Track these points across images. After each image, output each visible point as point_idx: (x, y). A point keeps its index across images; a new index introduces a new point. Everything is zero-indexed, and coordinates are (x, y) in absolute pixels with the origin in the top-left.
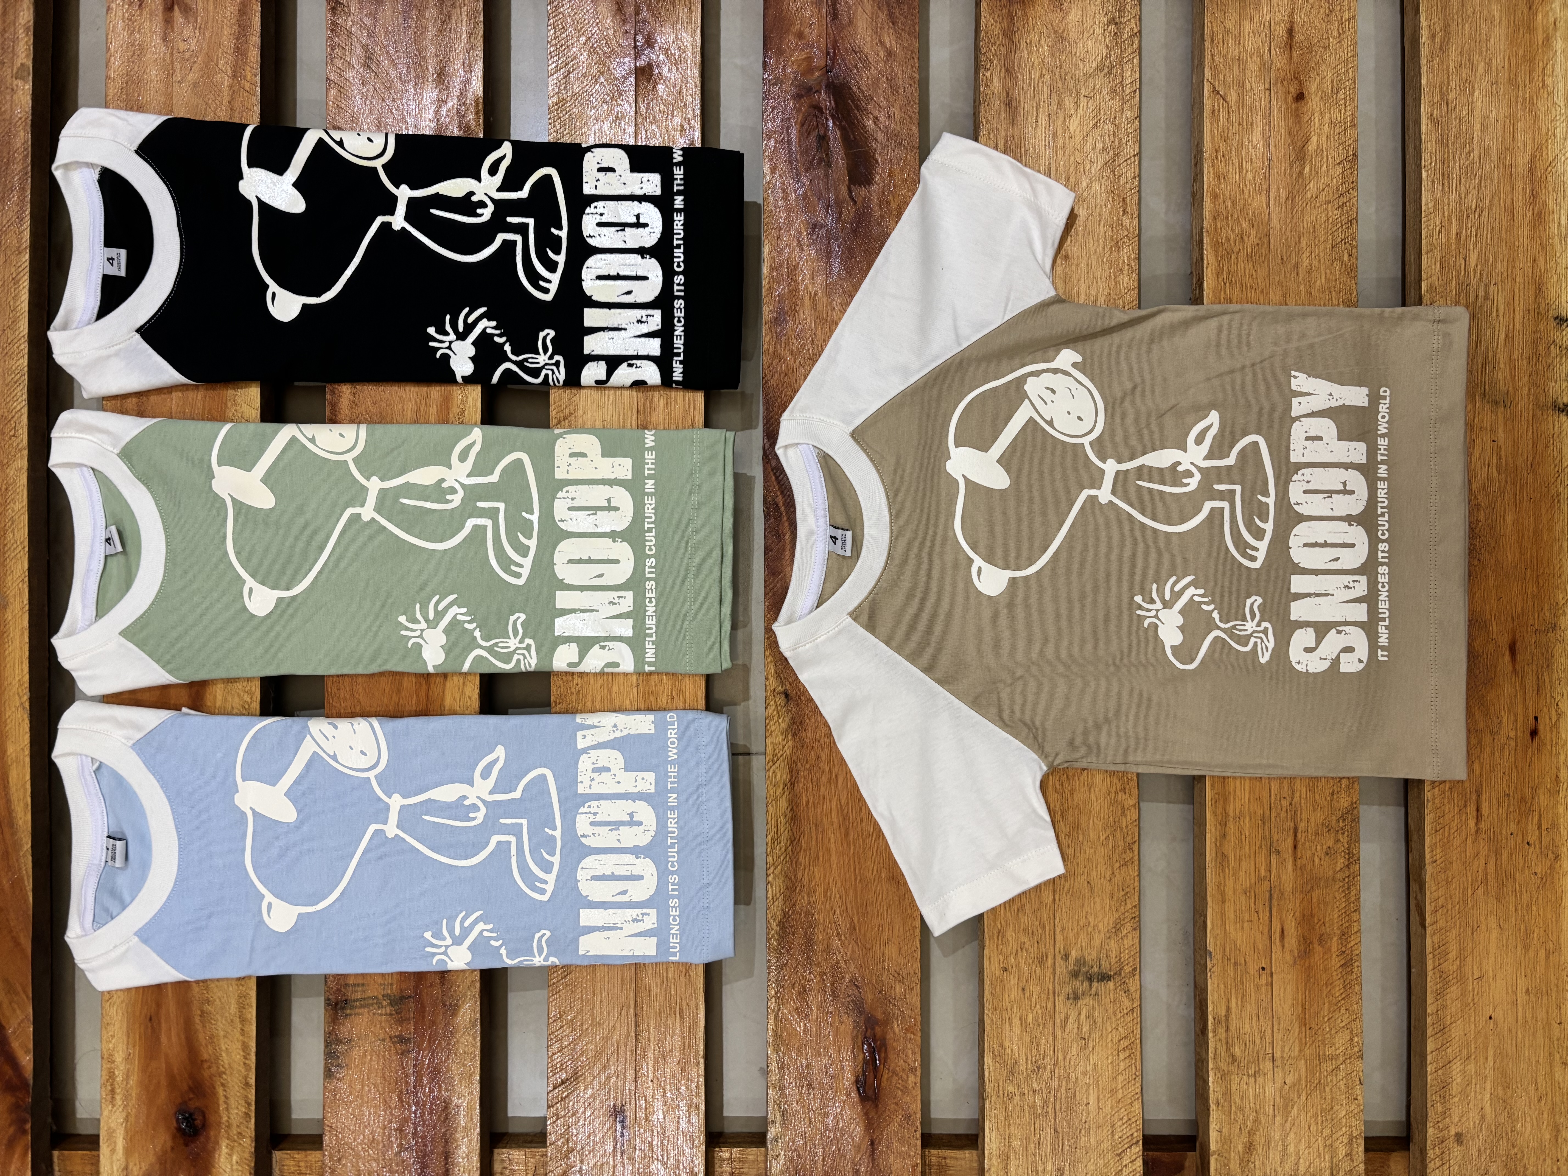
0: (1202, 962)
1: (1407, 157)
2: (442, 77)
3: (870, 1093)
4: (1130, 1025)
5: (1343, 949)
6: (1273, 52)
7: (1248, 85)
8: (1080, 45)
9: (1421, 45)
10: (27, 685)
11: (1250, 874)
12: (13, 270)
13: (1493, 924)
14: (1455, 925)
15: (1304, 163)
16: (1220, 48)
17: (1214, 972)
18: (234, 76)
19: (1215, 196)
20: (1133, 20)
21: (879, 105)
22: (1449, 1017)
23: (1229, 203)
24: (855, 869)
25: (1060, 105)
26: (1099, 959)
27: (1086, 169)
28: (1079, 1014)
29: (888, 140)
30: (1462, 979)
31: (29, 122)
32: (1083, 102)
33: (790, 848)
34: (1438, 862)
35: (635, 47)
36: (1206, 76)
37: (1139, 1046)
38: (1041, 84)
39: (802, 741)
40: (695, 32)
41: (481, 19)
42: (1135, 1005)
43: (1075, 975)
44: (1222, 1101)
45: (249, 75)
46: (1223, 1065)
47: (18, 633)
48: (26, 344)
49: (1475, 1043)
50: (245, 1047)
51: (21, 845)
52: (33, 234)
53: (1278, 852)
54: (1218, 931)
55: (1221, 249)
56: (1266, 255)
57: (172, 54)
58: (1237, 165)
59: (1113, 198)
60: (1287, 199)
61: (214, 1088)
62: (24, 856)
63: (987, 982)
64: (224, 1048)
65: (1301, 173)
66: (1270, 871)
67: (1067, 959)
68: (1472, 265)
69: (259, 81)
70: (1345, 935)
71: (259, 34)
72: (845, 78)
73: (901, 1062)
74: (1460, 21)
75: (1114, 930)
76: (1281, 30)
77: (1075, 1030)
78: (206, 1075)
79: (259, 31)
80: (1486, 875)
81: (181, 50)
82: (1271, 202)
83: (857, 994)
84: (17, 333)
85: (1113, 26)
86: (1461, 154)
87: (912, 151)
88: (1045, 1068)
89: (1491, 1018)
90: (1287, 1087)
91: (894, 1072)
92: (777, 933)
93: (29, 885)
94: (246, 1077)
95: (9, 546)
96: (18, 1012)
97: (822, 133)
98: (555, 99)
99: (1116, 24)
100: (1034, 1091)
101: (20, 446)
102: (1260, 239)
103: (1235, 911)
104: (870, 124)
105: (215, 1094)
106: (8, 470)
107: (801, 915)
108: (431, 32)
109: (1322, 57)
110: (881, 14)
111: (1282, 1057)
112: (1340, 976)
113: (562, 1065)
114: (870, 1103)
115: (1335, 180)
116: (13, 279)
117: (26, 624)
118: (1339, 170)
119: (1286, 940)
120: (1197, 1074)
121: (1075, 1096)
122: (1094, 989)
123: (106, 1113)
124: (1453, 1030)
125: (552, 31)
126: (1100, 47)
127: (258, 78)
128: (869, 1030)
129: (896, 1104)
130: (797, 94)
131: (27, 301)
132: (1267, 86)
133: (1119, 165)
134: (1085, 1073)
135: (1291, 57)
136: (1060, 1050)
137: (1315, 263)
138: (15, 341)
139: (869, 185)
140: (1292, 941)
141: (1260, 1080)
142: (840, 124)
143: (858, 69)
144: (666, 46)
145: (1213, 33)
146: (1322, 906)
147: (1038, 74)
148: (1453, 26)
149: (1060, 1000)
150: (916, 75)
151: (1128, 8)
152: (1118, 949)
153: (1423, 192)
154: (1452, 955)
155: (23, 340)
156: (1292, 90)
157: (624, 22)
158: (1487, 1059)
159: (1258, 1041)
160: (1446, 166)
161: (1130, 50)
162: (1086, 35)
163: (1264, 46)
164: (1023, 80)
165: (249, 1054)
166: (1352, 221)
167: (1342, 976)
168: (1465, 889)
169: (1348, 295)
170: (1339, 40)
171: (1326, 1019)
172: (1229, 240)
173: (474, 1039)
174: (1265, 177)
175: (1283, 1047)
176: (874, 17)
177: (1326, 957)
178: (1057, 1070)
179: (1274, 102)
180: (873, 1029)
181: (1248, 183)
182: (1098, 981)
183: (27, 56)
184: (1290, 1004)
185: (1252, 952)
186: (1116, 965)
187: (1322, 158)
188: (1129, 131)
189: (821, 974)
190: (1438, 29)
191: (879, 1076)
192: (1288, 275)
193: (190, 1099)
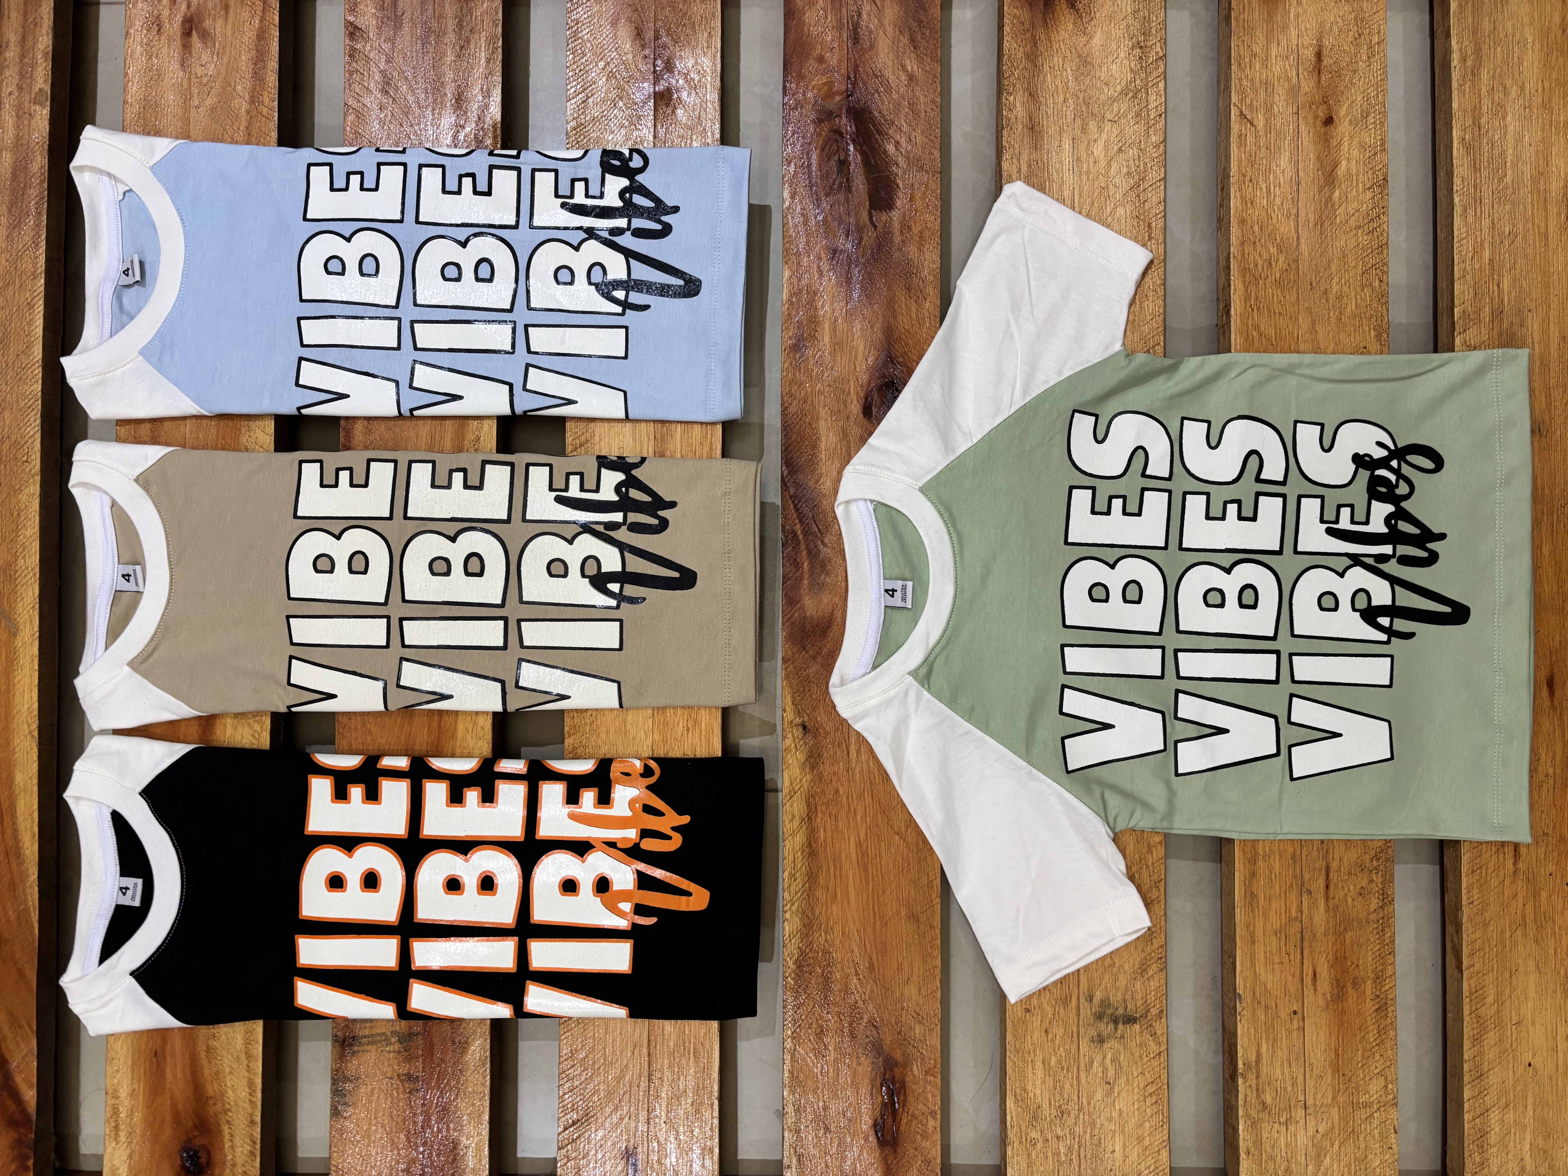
0: (1231, 1005)
1: (1438, 182)
2: (460, 102)
3: (889, 1137)
4: (1157, 1069)
5: (1378, 993)
6: (1301, 76)
7: (1276, 109)
8: (1104, 69)
9: (1453, 69)
10: (36, 713)
11: (1280, 915)
12: (28, 295)
13: (1532, 966)
14: (1493, 968)
15: (1334, 188)
16: (1247, 71)
17: (1244, 1016)
18: (252, 101)
19: (1243, 222)
20: (1158, 44)
21: (901, 130)
22: (1486, 1064)
23: (1256, 228)
24: (873, 907)
25: (1084, 129)
26: (1125, 1001)
27: (1111, 194)
28: (1105, 1057)
29: (909, 164)
30: (1499, 1024)
31: (46, 147)
32: (1108, 126)
33: (807, 885)
34: (1475, 903)
35: (655, 72)
36: (1233, 100)
37: (1166, 1091)
38: (1065, 109)
39: (820, 776)
40: (715, 56)
41: (500, 43)
42: (1162, 1049)
43: (1099, 1017)
44: (1253, 1150)
45: (267, 100)
46: (1253, 1113)
47: (28, 660)
48: (40, 369)
49: (1514, 1090)
50: (251, 1084)
51: (28, 876)
52: (48, 260)
53: (1310, 892)
54: (1248, 974)
55: (1248, 275)
56: (1294, 281)
57: (190, 79)
58: (1264, 189)
59: (1138, 223)
60: (1316, 224)
61: (219, 1125)
62: (30, 886)
63: (1009, 1023)
64: (229, 1084)
65: (1330, 197)
66: (1301, 912)
67: (1091, 1000)
68: (1506, 292)
69: (276, 107)
70: (1379, 978)
71: (277, 59)
72: (865, 103)
73: (921, 1106)
74: (1492, 44)
75: (1139, 971)
76: (1309, 54)
77: (1100, 1074)
78: (211, 1112)
79: (277, 56)
80: (1524, 917)
81: (199, 75)
82: (1300, 228)
83: (876, 1035)
84: (31, 358)
85: (1138, 50)
86: (1493, 179)
87: (934, 176)
88: (1069, 1113)
89: (1530, 1065)
90: (1319, 1136)
91: (913, 1116)
92: (794, 972)
93: (35, 917)
94: (251, 1115)
95: (20, 572)
96: (22, 1046)
97: (842, 158)
98: (573, 124)
99: (1141, 47)
100: (1058, 1138)
101: (33, 471)
102: (1289, 265)
103: (1265, 953)
104: (891, 148)
105: (220, 1132)
106: (20, 496)
107: (818, 953)
108: (450, 58)
109: (1351, 81)
110: (902, 38)
111: (1315, 1104)
112: (1374, 1021)
113: (573, 1105)
114: (889, 1147)
115: (1365, 205)
116: (28, 304)
117: (36, 650)
118: (1369, 194)
119: (1318, 983)
120: (1225, 1121)
121: (1100, 1143)
122: (1119, 1031)
123: (109, 1150)
124: (1491, 1078)
125: (571, 57)
126: (1125, 71)
127: (276, 103)
128: (888, 1072)
129: (916, 1149)
130: (818, 119)
131: (41, 327)
132: (1295, 110)
133: (1144, 190)
134: (1110, 1120)
135: (1319, 81)
136: (1085, 1095)
137: (1345, 289)
138: (30, 366)
139: (890, 210)
140: (1325, 984)
141: (1292, 1128)
142: (861, 149)
143: (879, 93)
144: (685, 71)
145: (1240, 56)
146: (1355, 948)
147: (1061, 98)
148: (1485, 50)
149: (1084, 1044)
150: (938, 99)
151: (1153, 31)
152: (1144, 990)
153: (1455, 217)
154: (1490, 999)
155: (37, 365)
156: (1321, 114)
157: (643, 47)
158: (1526, 1107)
159: (1289, 1089)
160: (1478, 191)
161: (1155, 74)
162: (1110, 59)
163: (1291, 69)
164: (1046, 105)
165: (254, 1091)
166: (1383, 246)
167: (1377, 1021)
168: (1503, 932)
169: (1379, 322)
170: (1368, 63)
171: (1360, 1065)
172: (1257, 265)
173: (485, 1077)
174: (1293, 202)
175: (1315, 1094)
176: (895, 42)
177: (1360, 1001)
178: (1081, 1116)
179: (1302, 127)
180: (892, 1070)
181: (1276, 208)
182: (1123, 1024)
183: (45, 81)
184: (1323, 1049)
185: (1283, 995)
186: (1142, 1007)
187: (1352, 183)
188: (1155, 155)
189: (839, 1014)
190: (1469, 53)
191: (898, 1119)
192: (1317, 301)
193: (195, 1137)
